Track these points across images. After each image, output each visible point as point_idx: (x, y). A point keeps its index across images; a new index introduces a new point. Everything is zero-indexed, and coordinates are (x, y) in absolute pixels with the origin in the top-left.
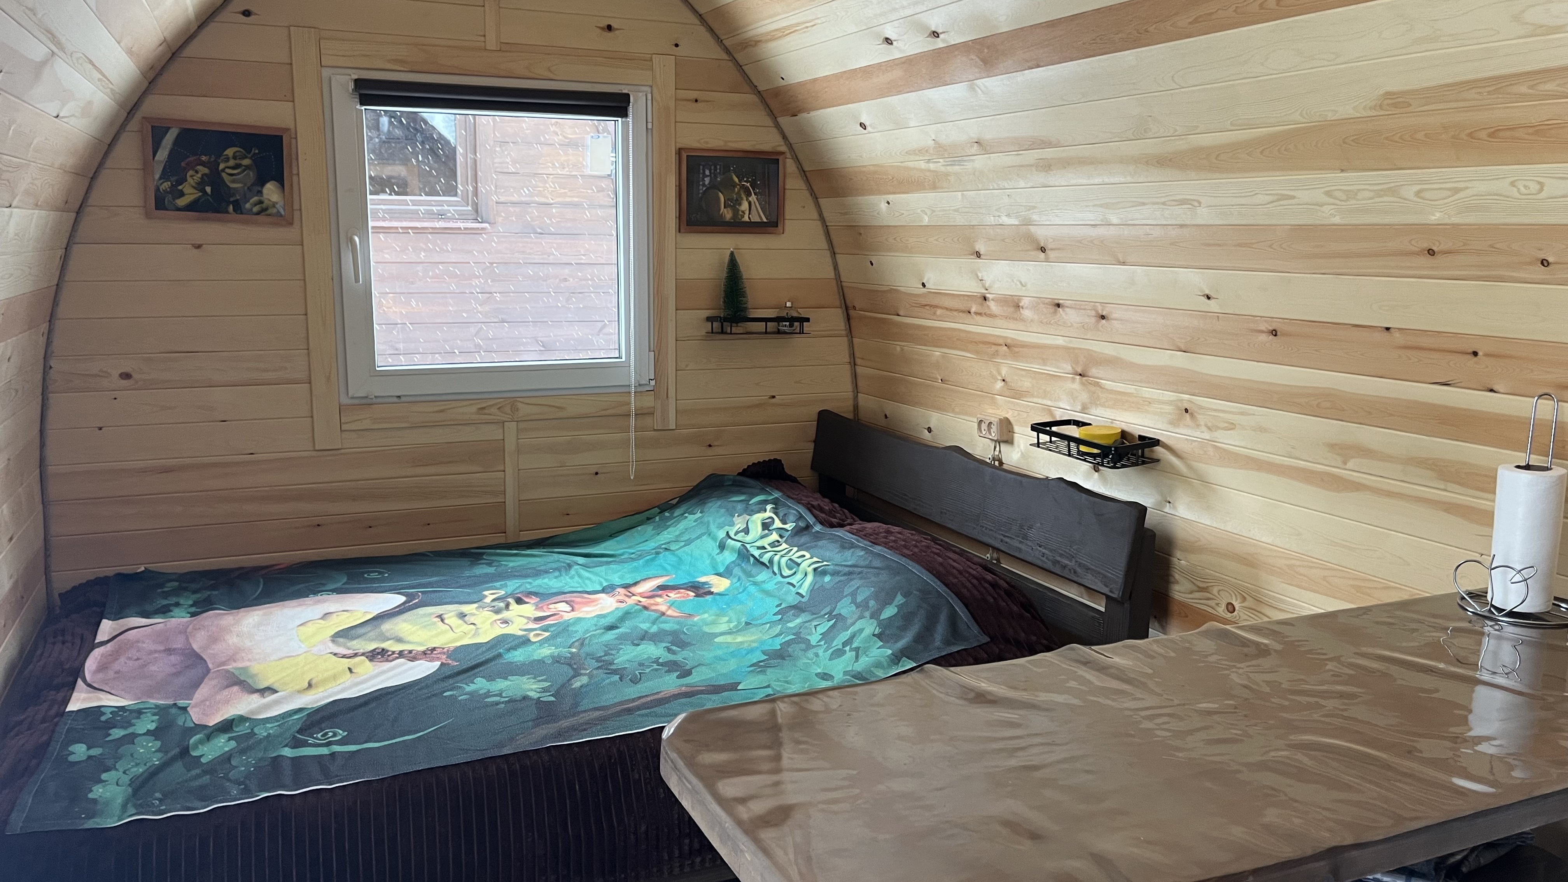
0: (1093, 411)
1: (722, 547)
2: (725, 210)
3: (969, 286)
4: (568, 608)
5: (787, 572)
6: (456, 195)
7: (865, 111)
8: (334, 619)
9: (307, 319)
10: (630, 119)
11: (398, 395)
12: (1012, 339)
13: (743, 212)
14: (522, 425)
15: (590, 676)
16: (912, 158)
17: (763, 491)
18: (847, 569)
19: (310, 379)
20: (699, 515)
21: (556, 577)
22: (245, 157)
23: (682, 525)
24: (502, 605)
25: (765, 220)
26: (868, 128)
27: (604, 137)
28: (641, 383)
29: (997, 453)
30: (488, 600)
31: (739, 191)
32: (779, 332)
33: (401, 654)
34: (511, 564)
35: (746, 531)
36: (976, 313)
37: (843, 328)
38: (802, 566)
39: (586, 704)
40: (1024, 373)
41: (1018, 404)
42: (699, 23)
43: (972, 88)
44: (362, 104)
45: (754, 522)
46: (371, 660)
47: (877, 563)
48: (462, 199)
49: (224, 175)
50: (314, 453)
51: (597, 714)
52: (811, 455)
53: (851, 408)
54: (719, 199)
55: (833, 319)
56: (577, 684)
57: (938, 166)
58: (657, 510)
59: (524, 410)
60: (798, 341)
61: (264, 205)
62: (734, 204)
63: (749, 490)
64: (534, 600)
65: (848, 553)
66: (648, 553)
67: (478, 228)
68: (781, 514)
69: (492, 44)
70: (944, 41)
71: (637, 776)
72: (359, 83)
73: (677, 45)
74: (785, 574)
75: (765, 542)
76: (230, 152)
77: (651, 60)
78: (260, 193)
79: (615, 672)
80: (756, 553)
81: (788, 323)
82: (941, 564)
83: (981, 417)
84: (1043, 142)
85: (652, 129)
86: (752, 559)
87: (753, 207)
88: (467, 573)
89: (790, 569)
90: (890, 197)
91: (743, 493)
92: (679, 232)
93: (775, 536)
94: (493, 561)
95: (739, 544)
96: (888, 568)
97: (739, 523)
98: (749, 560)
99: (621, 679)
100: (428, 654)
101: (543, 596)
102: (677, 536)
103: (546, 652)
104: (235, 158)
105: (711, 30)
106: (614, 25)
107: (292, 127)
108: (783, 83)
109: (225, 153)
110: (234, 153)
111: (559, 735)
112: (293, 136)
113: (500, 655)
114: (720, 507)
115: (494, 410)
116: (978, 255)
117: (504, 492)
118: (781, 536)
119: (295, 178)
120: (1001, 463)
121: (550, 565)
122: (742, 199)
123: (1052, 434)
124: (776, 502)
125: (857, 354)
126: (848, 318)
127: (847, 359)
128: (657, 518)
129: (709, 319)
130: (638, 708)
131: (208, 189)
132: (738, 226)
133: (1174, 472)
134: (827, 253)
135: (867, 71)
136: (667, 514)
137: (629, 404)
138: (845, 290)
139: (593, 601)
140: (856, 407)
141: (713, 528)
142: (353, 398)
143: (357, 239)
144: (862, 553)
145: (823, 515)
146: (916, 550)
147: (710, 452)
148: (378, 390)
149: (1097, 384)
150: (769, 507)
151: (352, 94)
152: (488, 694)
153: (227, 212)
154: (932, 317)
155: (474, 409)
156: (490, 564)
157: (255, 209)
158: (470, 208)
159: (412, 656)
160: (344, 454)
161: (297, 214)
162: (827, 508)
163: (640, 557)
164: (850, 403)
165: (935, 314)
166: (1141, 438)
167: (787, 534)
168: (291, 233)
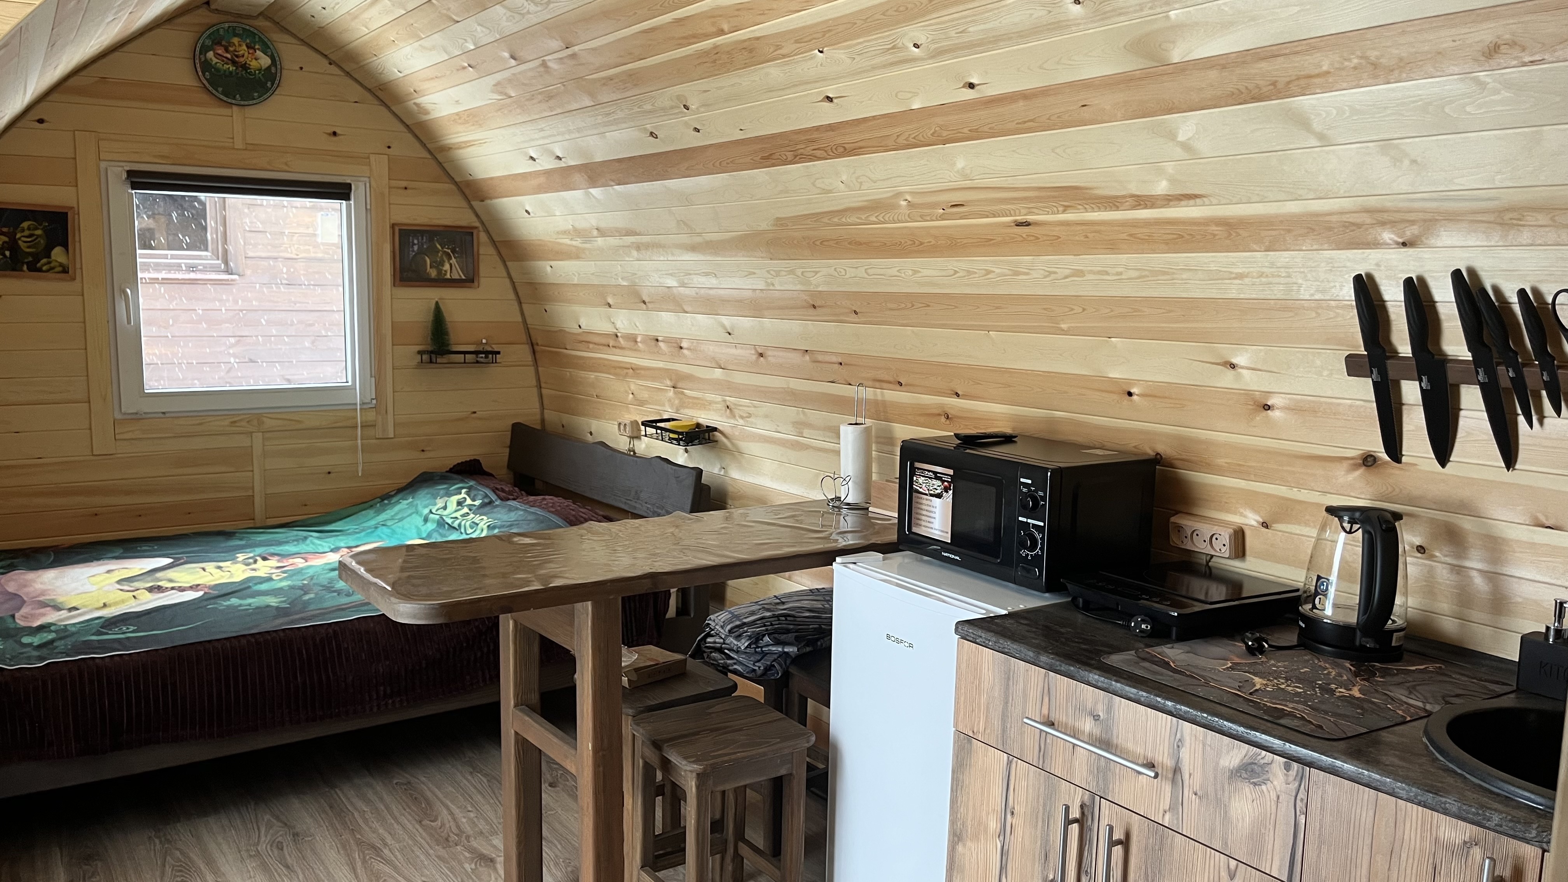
0: (682, 411)
1: (426, 520)
2: (431, 270)
3: (607, 328)
4: (304, 561)
5: (469, 531)
6: (206, 250)
7: (528, 202)
8: (116, 573)
9: (86, 353)
10: (352, 202)
11: (163, 411)
12: (635, 364)
13: (446, 271)
14: (268, 435)
15: (316, 594)
16: (560, 236)
17: (462, 481)
18: (509, 523)
19: (89, 400)
20: (411, 500)
21: (295, 545)
22: (36, 229)
23: (397, 508)
24: (251, 561)
25: (464, 278)
26: (531, 214)
27: (332, 215)
28: (364, 402)
29: (631, 446)
30: (240, 559)
31: (442, 256)
32: (478, 362)
33: (173, 588)
34: (259, 539)
35: (445, 508)
36: (613, 347)
37: (530, 359)
38: (479, 525)
39: (312, 607)
40: (642, 387)
41: (642, 410)
42: (406, 130)
43: (588, 195)
44: (133, 189)
45: (452, 502)
46: (149, 592)
47: (530, 517)
48: (213, 253)
49: (20, 242)
50: (92, 458)
51: (318, 612)
52: (507, 458)
53: (539, 422)
54: (425, 261)
55: (523, 352)
56: (306, 597)
57: (577, 243)
58: (379, 500)
59: (269, 423)
60: (493, 369)
61: (52, 265)
62: (438, 265)
63: (452, 481)
64: (277, 558)
65: (512, 514)
66: (369, 528)
67: (228, 280)
68: (472, 495)
69: (239, 144)
70: (564, 162)
71: (346, 646)
72: (131, 174)
73: (389, 147)
74: (468, 532)
75: (458, 514)
76: (25, 225)
77: (368, 158)
78: (49, 256)
79: (334, 591)
80: (450, 521)
81: (483, 355)
82: (574, 516)
83: (620, 420)
84: (632, 232)
85: (370, 209)
86: (446, 526)
87: (453, 268)
88: (223, 545)
89: (471, 528)
90: (553, 263)
91: (446, 484)
92: (394, 286)
93: (466, 510)
94: (243, 537)
95: (438, 517)
96: (536, 520)
97: (440, 503)
98: (445, 527)
99: (338, 595)
100: (194, 588)
101: (282, 556)
102: (392, 516)
103: (284, 584)
104: (29, 229)
105: (416, 136)
106: (338, 131)
107: (75, 206)
108: (471, 178)
109: (21, 226)
110: (29, 226)
111: (292, 622)
112: (76, 212)
113: (249, 587)
114: (427, 494)
115: (244, 424)
116: (610, 306)
117: (253, 488)
118: (470, 510)
119: (77, 245)
120: (635, 453)
121: (289, 539)
122: (444, 262)
123: (657, 428)
124: (470, 489)
125: (542, 380)
126: (534, 352)
127: (534, 382)
128: (378, 505)
129: (420, 353)
130: (349, 608)
131: (7, 253)
132: (442, 282)
133: (726, 449)
134: (516, 304)
135: (524, 176)
136: (386, 502)
137: (356, 418)
138: (530, 330)
139: (325, 557)
140: (543, 421)
141: (420, 508)
142: (125, 414)
143: (129, 291)
144: (522, 513)
145: (504, 494)
146: (559, 508)
147: (423, 455)
148: (146, 407)
149: (683, 393)
150: (464, 491)
151: (125, 181)
152: (240, 605)
153: (22, 270)
154: (587, 350)
155: (227, 422)
156: (241, 539)
157: (44, 268)
158: (220, 262)
159: (182, 589)
160: (118, 458)
161: (78, 272)
162: (507, 489)
163: (363, 530)
164: (538, 417)
165: (588, 348)
166: (707, 427)
167: (474, 508)
168: (75, 286)
